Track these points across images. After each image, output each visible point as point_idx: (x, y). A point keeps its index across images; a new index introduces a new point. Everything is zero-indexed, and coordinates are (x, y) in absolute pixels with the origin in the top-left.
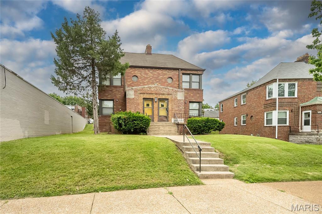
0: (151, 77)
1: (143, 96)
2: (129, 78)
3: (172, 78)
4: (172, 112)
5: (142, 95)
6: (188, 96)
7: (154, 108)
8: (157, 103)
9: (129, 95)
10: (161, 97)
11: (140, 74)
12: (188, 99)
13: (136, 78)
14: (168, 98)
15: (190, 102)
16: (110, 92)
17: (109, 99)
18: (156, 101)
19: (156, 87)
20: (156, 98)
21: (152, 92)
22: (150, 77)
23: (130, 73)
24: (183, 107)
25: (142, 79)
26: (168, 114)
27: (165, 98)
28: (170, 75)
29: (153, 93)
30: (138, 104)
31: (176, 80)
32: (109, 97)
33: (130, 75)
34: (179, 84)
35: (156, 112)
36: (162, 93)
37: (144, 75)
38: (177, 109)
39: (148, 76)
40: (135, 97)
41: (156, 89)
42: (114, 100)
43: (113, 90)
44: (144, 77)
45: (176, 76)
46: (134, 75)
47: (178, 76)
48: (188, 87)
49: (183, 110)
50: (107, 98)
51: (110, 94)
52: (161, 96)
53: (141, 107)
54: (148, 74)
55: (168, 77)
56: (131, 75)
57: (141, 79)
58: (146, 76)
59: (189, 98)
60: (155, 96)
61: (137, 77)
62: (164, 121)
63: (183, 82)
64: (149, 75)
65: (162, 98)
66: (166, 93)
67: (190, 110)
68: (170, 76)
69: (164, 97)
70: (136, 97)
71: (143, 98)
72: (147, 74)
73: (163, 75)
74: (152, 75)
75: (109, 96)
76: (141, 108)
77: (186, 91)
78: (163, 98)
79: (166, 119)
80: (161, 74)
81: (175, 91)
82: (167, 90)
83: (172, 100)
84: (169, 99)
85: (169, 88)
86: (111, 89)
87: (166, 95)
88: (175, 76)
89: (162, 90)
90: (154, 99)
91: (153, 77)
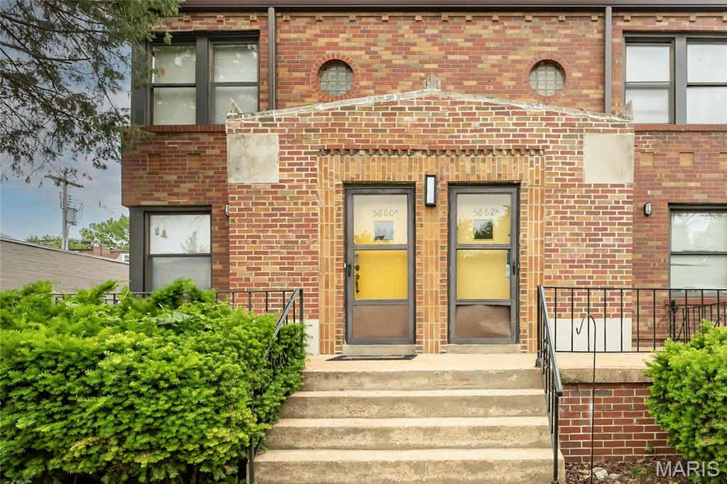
0: (435, 66)
1: (340, 169)
2: (303, 75)
3: (556, 66)
4: (547, 272)
5: (334, 163)
6: (661, 173)
7: (422, 248)
8: (441, 212)
9: (244, 162)
10: (466, 169)
11: (367, 49)
12: (666, 190)
13: (342, 73)
14: (514, 177)
15: (677, 208)
16: (192, 164)
17: (184, 201)
18: (430, 200)
19: (430, 104)
20: (431, 181)
21: (406, 142)
22: (427, 66)
23: (307, 45)
24: (628, 240)
25: (375, 79)
26: (516, 289)
27: (495, 179)
28: (549, 45)
29: (412, 145)
30: (309, 226)
31: (585, 78)
32: (184, 195)
33: (305, 57)
34: (603, 100)
35: (432, 277)
36: (472, 139)
37: (386, 55)
38: (580, 250)
39: (412, 61)
40: (285, 176)
41: (428, 117)
42: (214, 211)
43: (208, 152)
44: (388, 63)
45: (587, 53)
46: (330, 54)
47: (598, 49)
48: (663, 119)
49: (625, 256)
50: (175, 200)
51: (192, 175)
52: (466, 162)
53: (326, 246)
54: (413, 49)
55: (532, 59)
56: (314, 57)
57: (368, 76)
58: (398, 60)
59: (664, 184)
60: (429, 164)
61: (348, 67)
62: (488, 337)
63: (629, 87)
64: (420, 53)
65: (473, 179)
66: (503, 145)
67: (674, 260)
68: (550, 52)
69: (485, 170)
70: (296, 176)
71: (346, 184)
72: (406, 49)
73: (504, 52)
74: (435, 52)
75: (185, 187)
76: (326, 255)
77: (649, 143)
78: (484, 178)
79: (502, 327)
80: (488, 45)
81: (570, 124)
82: (509, 121)
83: (545, 194)
84: (527, 182)
85: (524, 106)
86: (194, 148)
87: (506, 160)
88: (579, 53)
89: (475, 125)
90: (419, 185)
91: (443, 65)
